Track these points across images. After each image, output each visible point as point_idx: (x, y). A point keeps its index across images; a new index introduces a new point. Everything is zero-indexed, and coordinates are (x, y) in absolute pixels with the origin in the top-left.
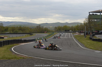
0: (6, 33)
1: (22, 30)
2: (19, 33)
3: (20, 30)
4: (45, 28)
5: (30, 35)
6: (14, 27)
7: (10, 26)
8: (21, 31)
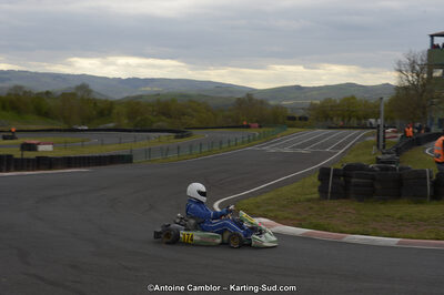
0: (101, 127)
1: (170, 117)
2: (155, 126)
3: (164, 114)
4: (277, 107)
5: (177, 137)
6: (138, 103)
7: (141, 96)
8: (164, 118)
